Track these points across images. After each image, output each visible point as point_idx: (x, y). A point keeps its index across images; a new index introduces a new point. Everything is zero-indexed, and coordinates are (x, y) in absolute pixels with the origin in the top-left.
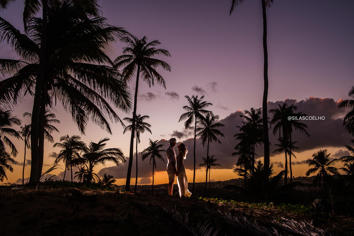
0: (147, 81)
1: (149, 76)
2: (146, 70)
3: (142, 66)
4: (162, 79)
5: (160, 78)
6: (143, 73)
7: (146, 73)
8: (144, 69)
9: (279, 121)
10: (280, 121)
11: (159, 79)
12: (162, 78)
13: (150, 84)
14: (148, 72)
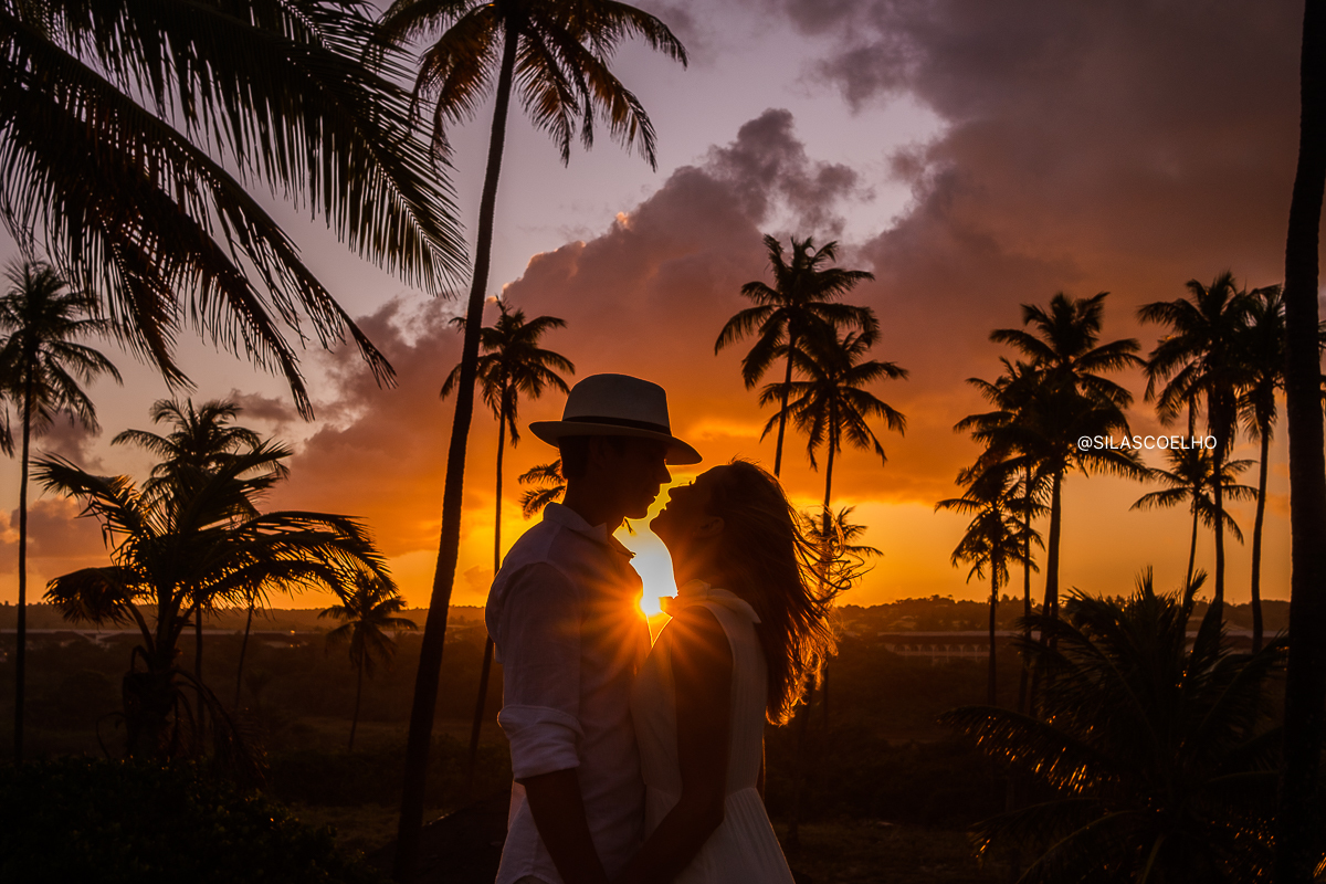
0: (552, 128)
1: (567, 98)
2: (553, 65)
3: (531, 34)
4: (637, 113)
5: (626, 109)
6: (534, 82)
7: (549, 79)
8: (538, 55)
9: (1190, 361)
10: (1194, 363)
11: (618, 113)
12: (636, 103)
13: (567, 142)
14: (561, 75)
